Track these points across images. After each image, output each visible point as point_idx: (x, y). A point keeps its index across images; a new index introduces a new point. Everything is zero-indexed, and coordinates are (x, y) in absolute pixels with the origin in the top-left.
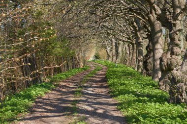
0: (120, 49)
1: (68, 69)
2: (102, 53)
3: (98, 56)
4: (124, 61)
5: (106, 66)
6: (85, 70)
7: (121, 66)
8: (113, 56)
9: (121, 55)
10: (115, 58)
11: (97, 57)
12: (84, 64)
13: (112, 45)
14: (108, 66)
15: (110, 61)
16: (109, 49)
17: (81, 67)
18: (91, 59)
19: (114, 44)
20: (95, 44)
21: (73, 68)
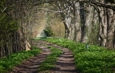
0: (88, 22)
1: (7, 53)
2: (57, 26)
3: (50, 31)
4: (98, 40)
5: (67, 47)
8: (76, 32)
9: (90, 30)
10: (79, 35)
11: (48, 33)
12: (31, 44)
13: (74, 14)
14: (70, 48)
15: (70, 39)
16: (68, 21)
17: (28, 49)
18: (39, 36)
20: (46, 13)
21: (14, 52)
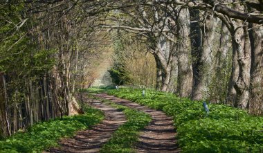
0: (208, 54)
1: (26, 122)
2: (139, 62)
3: (123, 73)
4: (229, 93)
5: (160, 108)
6: (90, 124)
7: (220, 109)
8: (182, 74)
12: (81, 101)
13: (177, 36)
14: (168, 111)
16: (164, 49)
17: (73, 113)
18: (98, 83)
19: (186, 31)
20: (114, 32)
21: (43, 118)
